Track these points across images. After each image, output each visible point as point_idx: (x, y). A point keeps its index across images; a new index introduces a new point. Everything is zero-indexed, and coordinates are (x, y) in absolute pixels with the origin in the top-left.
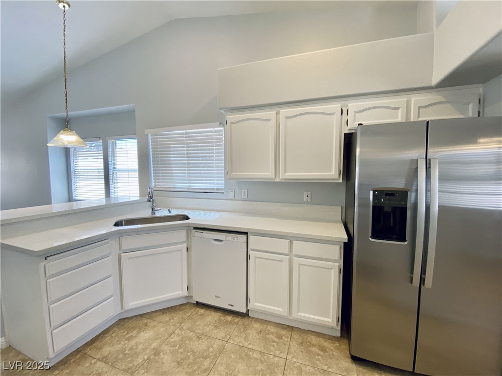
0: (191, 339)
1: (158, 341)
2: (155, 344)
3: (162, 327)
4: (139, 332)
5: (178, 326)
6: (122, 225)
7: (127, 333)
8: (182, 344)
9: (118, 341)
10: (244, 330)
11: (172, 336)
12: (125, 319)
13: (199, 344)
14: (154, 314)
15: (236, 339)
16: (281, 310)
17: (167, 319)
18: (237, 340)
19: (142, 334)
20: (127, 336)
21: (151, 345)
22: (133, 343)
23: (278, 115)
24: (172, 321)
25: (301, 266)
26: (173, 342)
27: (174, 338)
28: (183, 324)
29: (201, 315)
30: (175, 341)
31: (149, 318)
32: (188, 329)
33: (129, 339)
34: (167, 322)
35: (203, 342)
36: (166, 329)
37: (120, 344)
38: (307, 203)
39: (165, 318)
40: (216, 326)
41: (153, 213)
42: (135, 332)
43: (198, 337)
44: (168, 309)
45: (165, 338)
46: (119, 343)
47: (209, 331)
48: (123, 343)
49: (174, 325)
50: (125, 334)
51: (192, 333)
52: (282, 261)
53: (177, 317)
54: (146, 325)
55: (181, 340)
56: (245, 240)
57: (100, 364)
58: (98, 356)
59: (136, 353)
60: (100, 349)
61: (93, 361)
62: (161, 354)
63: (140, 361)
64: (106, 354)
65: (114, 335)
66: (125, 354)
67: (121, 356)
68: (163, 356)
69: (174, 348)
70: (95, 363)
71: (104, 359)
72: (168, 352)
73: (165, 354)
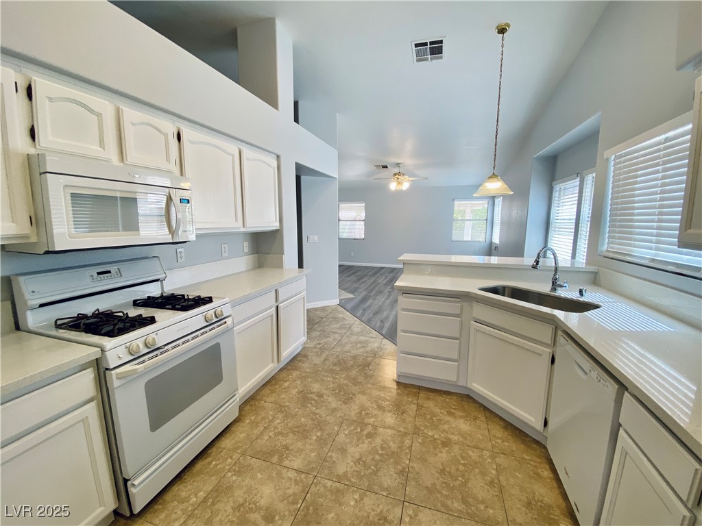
0: (483, 473)
1: (461, 439)
2: (455, 438)
3: (482, 435)
4: (461, 417)
5: (494, 450)
7: (455, 409)
8: (471, 465)
9: (443, 407)
11: (475, 450)
12: (471, 398)
13: (482, 487)
14: (496, 420)
17: (499, 435)
19: (462, 421)
20: (452, 410)
21: (452, 434)
22: (448, 418)
24: (500, 441)
26: (468, 454)
27: (474, 454)
28: (502, 455)
30: (470, 457)
31: (487, 418)
32: (498, 465)
33: (450, 414)
34: (494, 436)
35: (488, 491)
36: (483, 440)
37: (441, 409)
39: (498, 432)
40: (529, 503)
41: (554, 289)
42: (461, 414)
43: (492, 482)
44: (517, 429)
45: (469, 444)
47: (513, 495)
48: (442, 411)
49: (493, 447)
51: (494, 472)
53: (511, 444)
54: (475, 418)
55: (476, 463)
57: (414, 407)
58: (421, 402)
59: (437, 426)
60: (428, 399)
61: (415, 402)
62: (447, 449)
63: (430, 434)
64: (425, 405)
65: (447, 400)
66: (432, 418)
67: (428, 417)
68: (444, 451)
69: (460, 459)
70: (414, 404)
71: (420, 407)
72: (453, 454)
73: (448, 452)
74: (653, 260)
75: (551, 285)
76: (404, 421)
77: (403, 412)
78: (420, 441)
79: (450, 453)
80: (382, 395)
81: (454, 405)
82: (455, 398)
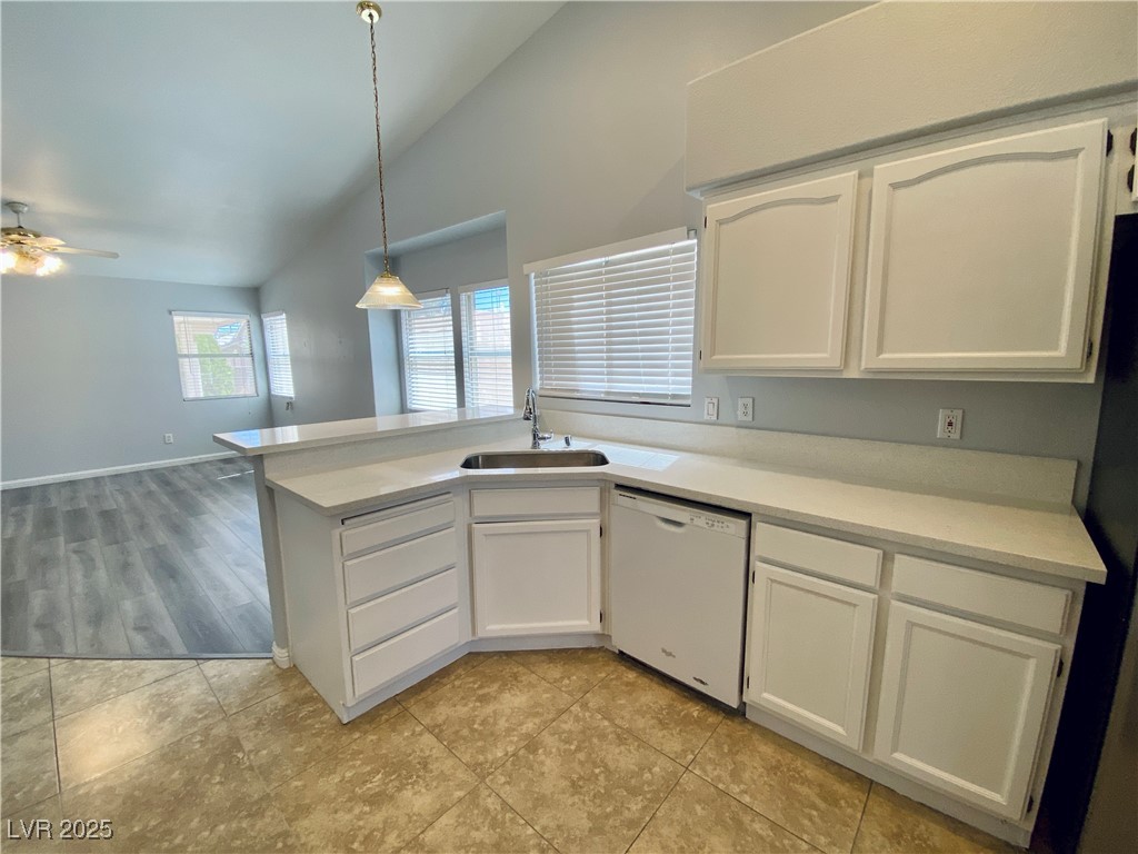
0: (602, 737)
1: (537, 721)
2: (529, 726)
3: (546, 691)
4: (501, 690)
5: (577, 697)
6: (478, 468)
7: (481, 687)
8: (584, 741)
9: (463, 698)
10: (730, 750)
11: (564, 717)
12: (478, 654)
13: (620, 753)
14: (533, 658)
15: (709, 768)
16: (840, 730)
17: (558, 675)
18: (712, 772)
19: (507, 695)
20: (480, 692)
21: (521, 724)
22: (489, 709)
23: (865, 181)
24: (566, 681)
25: (916, 629)
26: (565, 731)
27: (568, 725)
28: (588, 695)
29: (627, 684)
30: (570, 732)
31: (523, 665)
32: (599, 710)
33: (484, 699)
34: (556, 681)
35: (630, 751)
36: (554, 697)
37: (466, 705)
38: (946, 444)
39: (555, 672)
40: (660, 722)
41: (535, 445)
42: (495, 687)
43: (618, 736)
44: (560, 651)
45: (550, 717)
46: (464, 701)
47: (645, 729)
48: (471, 705)
49: (570, 693)
50: (476, 686)
51: (606, 723)
52: (855, 606)
53: (578, 675)
54: (515, 677)
55: (583, 732)
56: (744, 534)
57: (428, 739)
58: (426, 721)
59: (492, 734)
60: (431, 705)
61: (418, 729)
62: (540, 751)
63: (500, 754)
64: (440, 720)
65: (457, 683)
66: (473, 731)
67: (465, 732)
68: (543, 757)
69: (567, 746)
70: (421, 734)
71: (435, 730)
72: (554, 750)
73: (548, 754)
74: (608, 393)
75: (531, 438)
76: (443, 777)
77: (425, 765)
78: (503, 779)
79: (551, 753)
80: (348, 774)
81: (475, 683)
82: (460, 671)
